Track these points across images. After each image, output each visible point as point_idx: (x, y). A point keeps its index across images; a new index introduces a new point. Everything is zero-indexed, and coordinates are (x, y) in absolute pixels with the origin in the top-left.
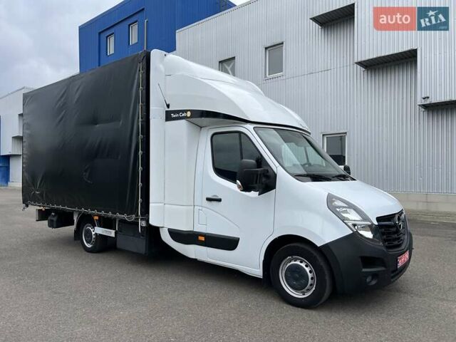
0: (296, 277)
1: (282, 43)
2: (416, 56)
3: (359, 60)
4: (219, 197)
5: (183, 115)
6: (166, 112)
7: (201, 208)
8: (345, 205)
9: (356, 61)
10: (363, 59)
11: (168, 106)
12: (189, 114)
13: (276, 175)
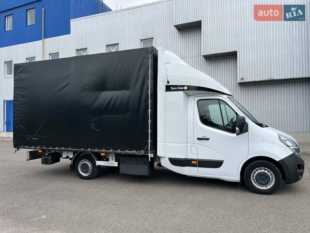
0: (263, 179)
1: (153, 38)
2: (237, 55)
3: (205, 54)
4: (208, 137)
5: (181, 88)
6: (166, 86)
7: (192, 144)
8: (285, 139)
9: (203, 54)
10: (207, 54)
11: (168, 82)
12: (186, 88)
13: (247, 124)
